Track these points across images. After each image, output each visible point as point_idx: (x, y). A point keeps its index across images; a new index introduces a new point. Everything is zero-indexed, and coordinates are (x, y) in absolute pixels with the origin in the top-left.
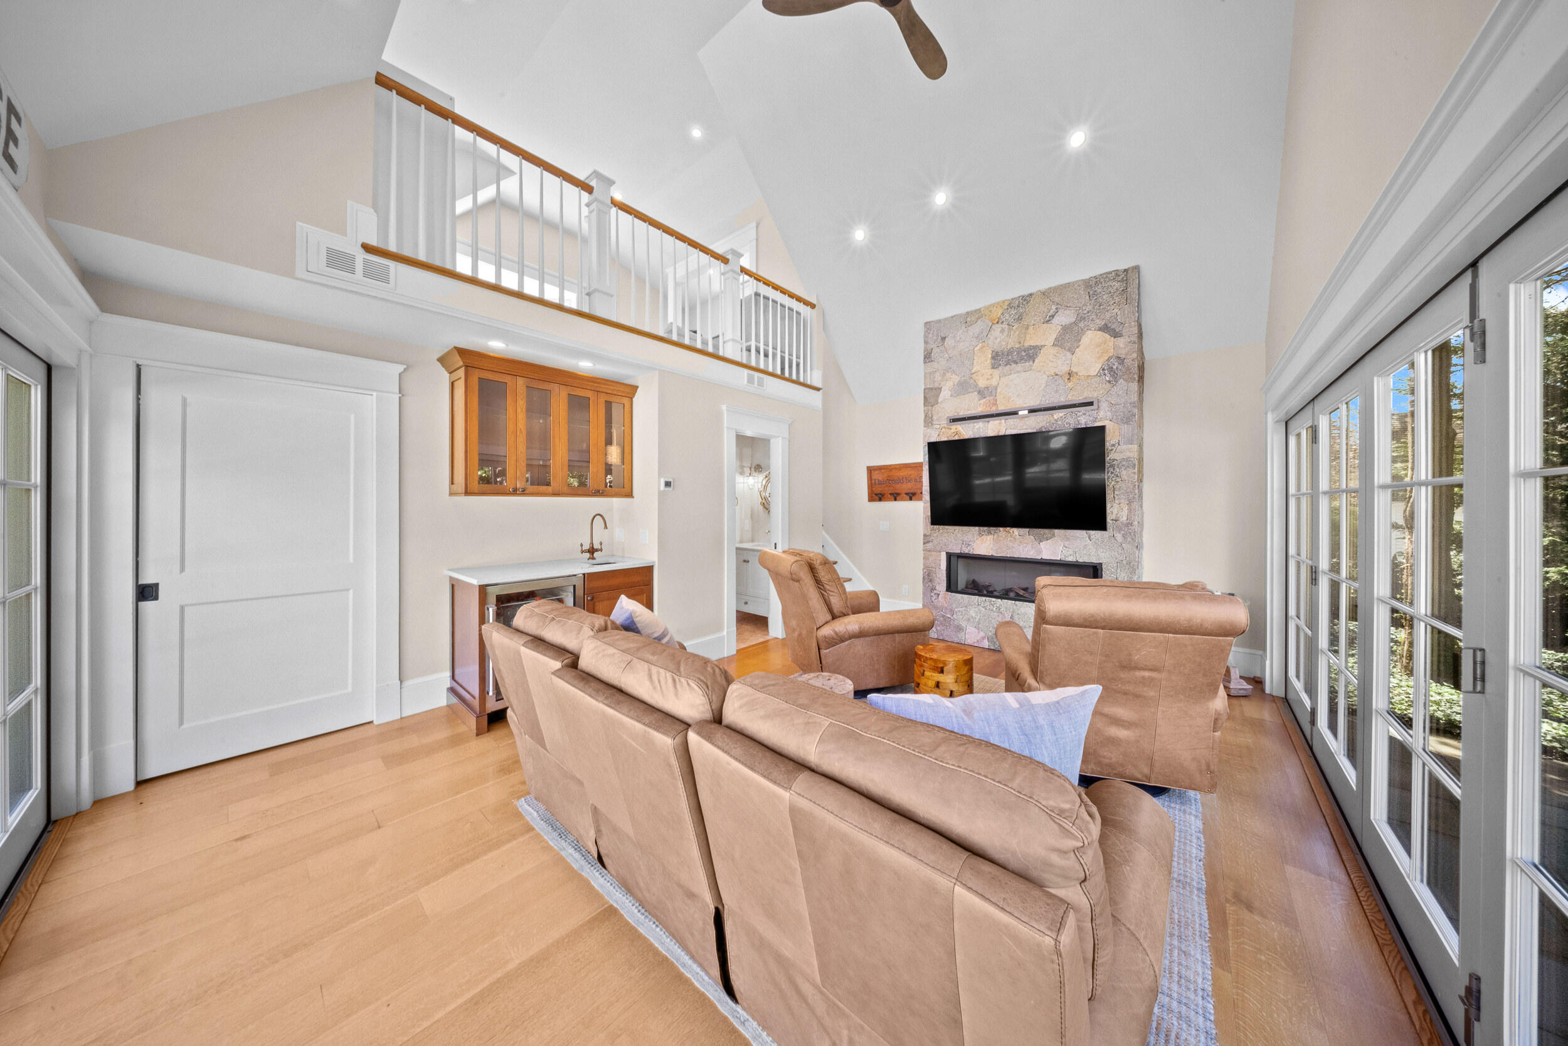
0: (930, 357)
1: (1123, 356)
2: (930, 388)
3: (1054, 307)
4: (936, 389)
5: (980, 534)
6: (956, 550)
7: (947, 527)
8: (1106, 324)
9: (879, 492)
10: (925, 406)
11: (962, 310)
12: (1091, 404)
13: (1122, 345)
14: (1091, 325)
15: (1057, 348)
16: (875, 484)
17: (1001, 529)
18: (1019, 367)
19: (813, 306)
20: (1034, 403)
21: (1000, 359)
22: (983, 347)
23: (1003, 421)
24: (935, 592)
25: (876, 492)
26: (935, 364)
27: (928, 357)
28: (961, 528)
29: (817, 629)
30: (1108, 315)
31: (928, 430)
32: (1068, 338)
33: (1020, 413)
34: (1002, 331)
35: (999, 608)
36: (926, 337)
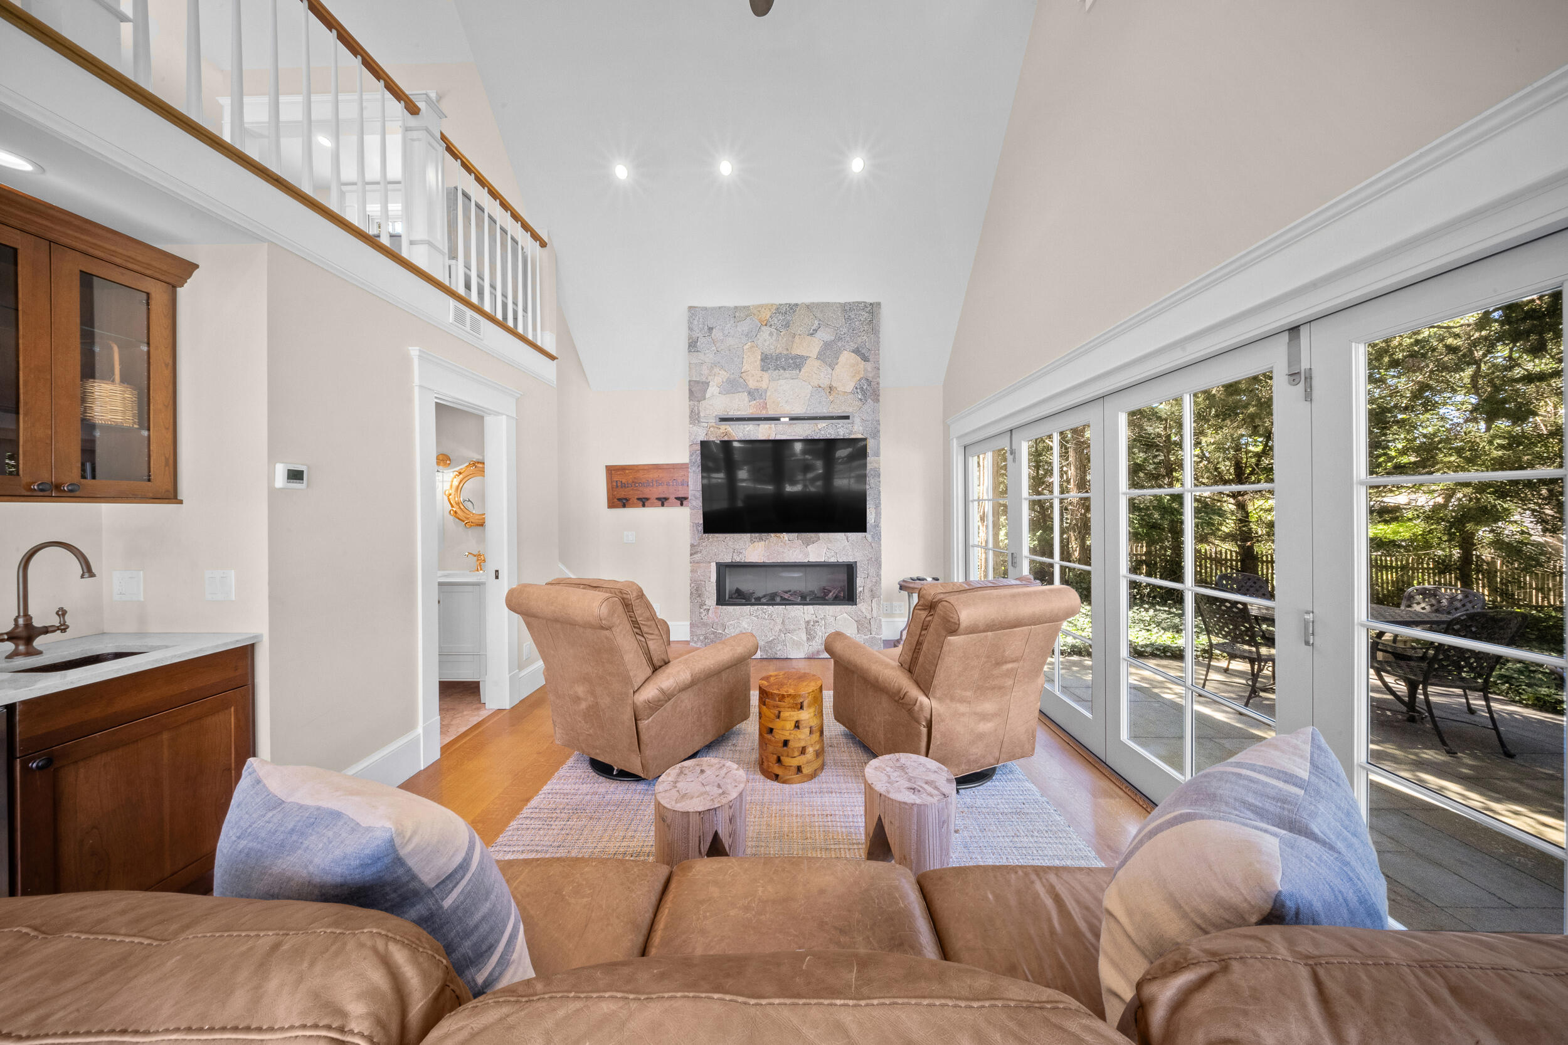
0: (695, 346)
1: (870, 379)
2: (695, 381)
3: (816, 322)
4: (702, 383)
5: (752, 542)
6: (728, 559)
7: (717, 535)
8: (858, 348)
9: (622, 496)
10: (690, 400)
11: (731, 303)
12: (847, 418)
13: (869, 369)
14: (847, 347)
15: (819, 361)
16: (617, 487)
17: (772, 535)
18: (787, 374)
19: (543, 245)
20: (799, 411)
21: (769, 362)
22: (752, 347)
23: (773, 426)
24: (705, 607)
25: (618, 496)
26: (701, 355)
27: (693, 345)
28: (732, 535)
29: (634, 692)
30: (860, 340)
31: (695, 428)
32: (829, 355)
33: (782, 419)
34: (771, 334)
35: (771, 615)
36: (690, 323)
